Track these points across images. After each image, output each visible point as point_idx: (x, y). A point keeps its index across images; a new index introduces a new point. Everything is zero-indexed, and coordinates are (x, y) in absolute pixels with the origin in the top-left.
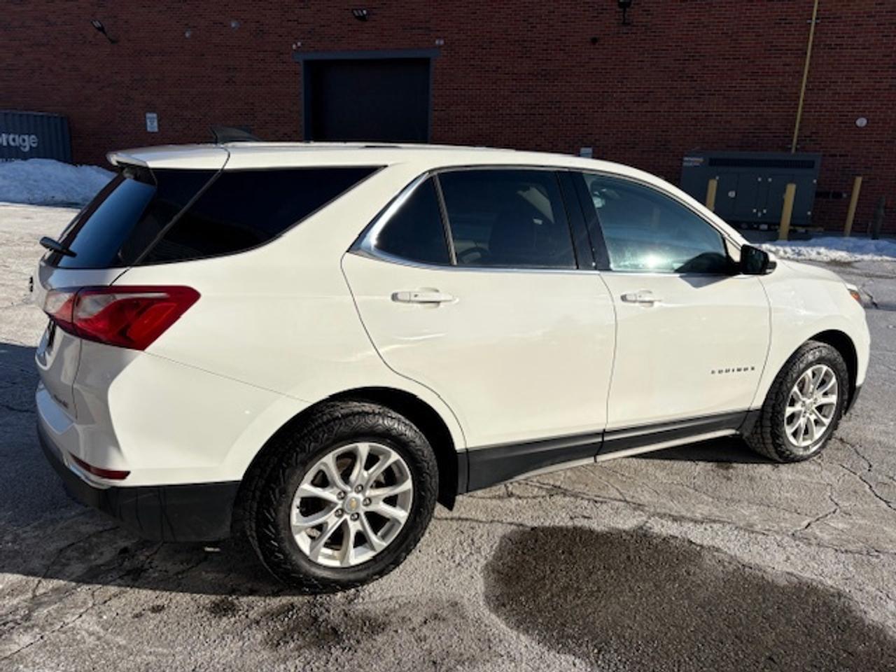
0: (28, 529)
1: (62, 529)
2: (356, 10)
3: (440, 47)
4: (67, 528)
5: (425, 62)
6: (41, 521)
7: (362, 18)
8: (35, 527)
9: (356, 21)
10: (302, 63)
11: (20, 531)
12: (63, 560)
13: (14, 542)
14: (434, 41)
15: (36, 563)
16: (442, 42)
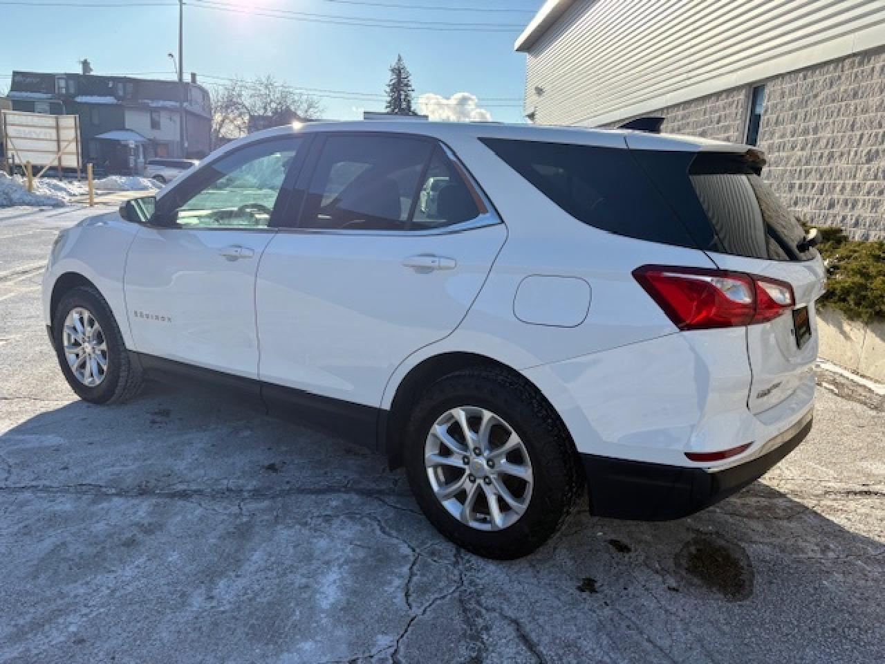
0: (811, 554)
1: (779, 537)
4: (773, 534)
6: (794, 556)
8: (803, 552)
11: (819, 556)
12: (789, 511)
13: (827, 547)
15: (811, 520)
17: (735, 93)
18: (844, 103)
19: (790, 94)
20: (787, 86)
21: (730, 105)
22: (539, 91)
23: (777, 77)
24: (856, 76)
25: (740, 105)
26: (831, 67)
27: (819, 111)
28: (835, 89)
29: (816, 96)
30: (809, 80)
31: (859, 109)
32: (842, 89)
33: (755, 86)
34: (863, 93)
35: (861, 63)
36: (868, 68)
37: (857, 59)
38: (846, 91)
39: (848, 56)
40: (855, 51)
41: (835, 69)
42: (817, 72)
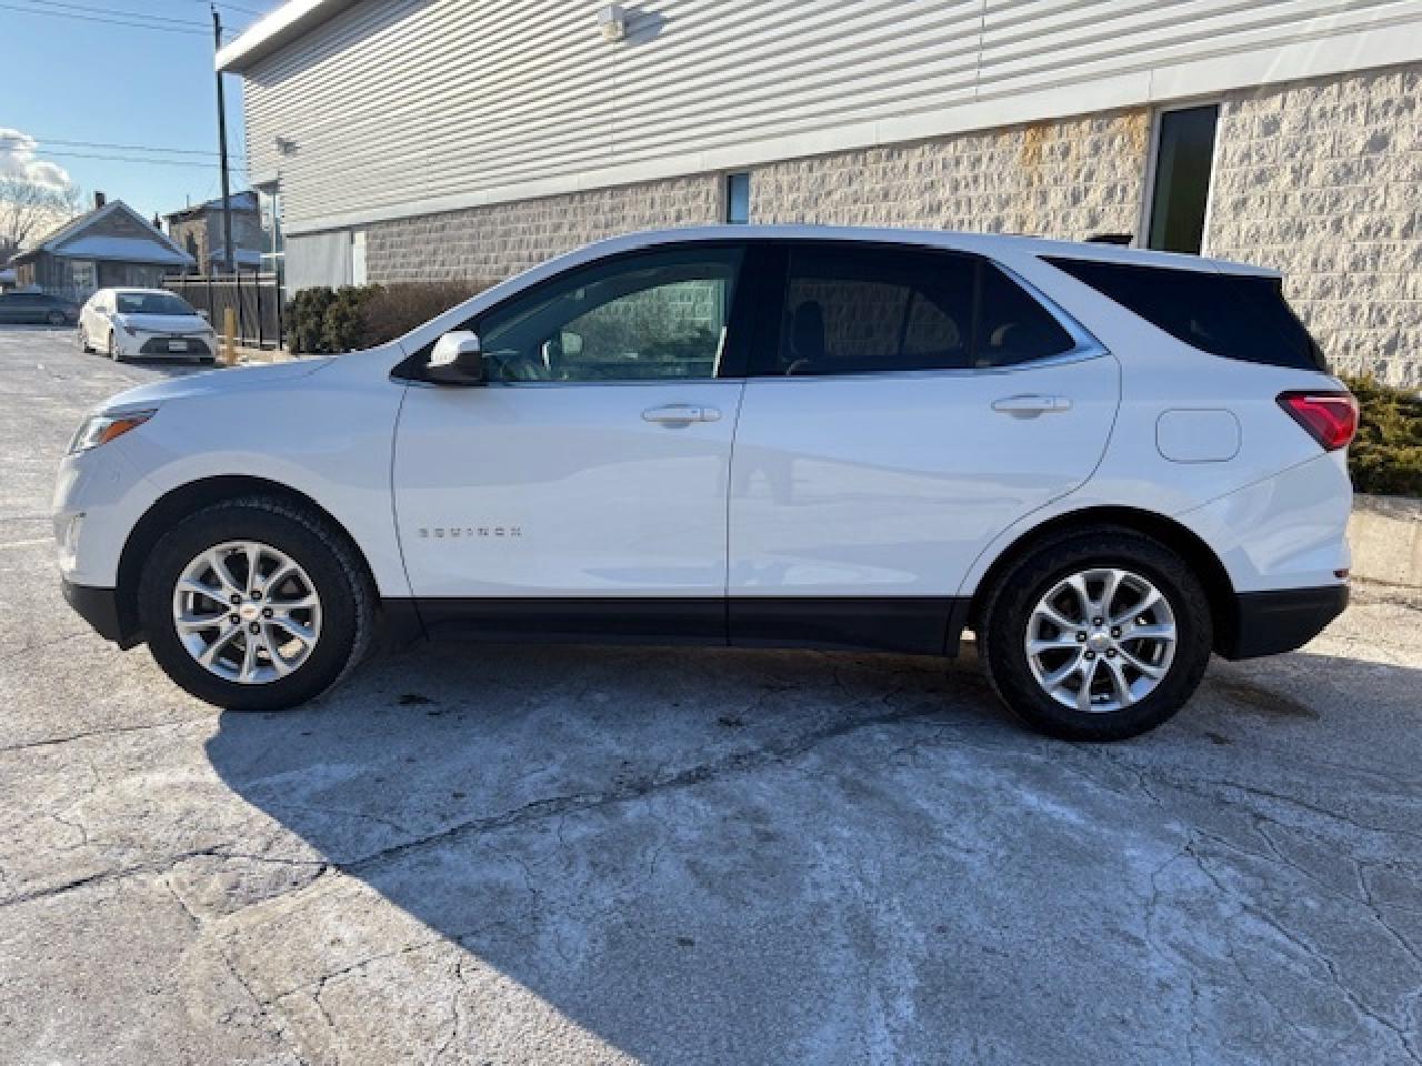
17: (701, 180)
18: (871, 206)
19: (791, 188)
20: (785, 178)
21: (696, 196)
22: (287, 147)
23: (767, 165)
24: (885, 173)
25: (711, 199)
26: (849, 158)
27: (836, 213)
28: (855, 186)
29: (829, 194)
30: (817, 174)
31: (894, 215)
32: (867, 188)
33: (729, 173)
34: (897, 194)
35: (890, 157)
36: (900, 164)
37: (884, 153)
38: (872, 190)
39: (871, 148)
40: (882, 141)
41: (854, 163)
42: (828, 163)
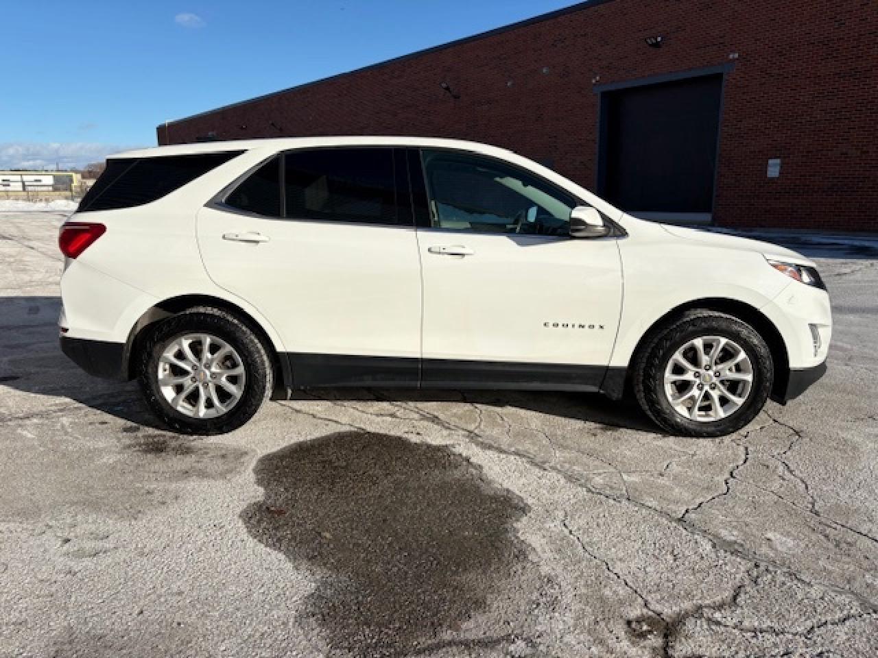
2: (650, 38)
3: (734, 60)
5: (718, 77)
7: (657, 45)
9: (651, 49)
10: (599, 96)
14: (728, 55)
16: (736, 55)
